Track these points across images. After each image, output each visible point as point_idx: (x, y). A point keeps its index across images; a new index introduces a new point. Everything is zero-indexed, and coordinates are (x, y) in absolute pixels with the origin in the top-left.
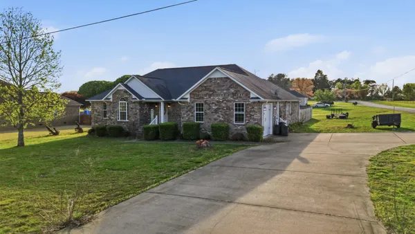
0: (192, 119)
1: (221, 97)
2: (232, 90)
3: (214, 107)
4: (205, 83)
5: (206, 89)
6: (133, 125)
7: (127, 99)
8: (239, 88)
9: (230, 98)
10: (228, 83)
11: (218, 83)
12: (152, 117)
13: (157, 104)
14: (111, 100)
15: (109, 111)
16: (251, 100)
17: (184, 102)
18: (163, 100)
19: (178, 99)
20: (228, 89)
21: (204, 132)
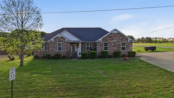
0: (102, 49)
1: (116, 41)
2: (121, 38)
3: (113, 44)
5: (110, 37)
6: (66, 53)
7: (62, 41)
8: (124, 37)
9: (120, 41)
10: (119, 35)
11: (115, 35)
12: (72, 49)
13: (74, 43)
14: (53, 42)
15: (51, 47)
16: (129, 42)
17: (99, 43)
18: (82, 42)
19: (97, 41)
20: (119, 37)
21: (108, 54)
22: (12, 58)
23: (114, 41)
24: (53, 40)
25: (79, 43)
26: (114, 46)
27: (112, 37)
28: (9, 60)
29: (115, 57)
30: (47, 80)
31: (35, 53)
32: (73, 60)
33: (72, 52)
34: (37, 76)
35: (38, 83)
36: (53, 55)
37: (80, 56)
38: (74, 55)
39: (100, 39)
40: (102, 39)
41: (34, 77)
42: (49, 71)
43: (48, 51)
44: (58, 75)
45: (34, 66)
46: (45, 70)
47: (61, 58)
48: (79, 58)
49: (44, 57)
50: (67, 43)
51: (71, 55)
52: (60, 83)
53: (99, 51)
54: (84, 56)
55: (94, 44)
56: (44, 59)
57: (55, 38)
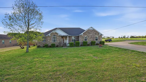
0: (83, 40)
1: (92, 35)
2: (95, 33)
3: (90, 37)
4: (87, 31)
5: (88, 32)
6: (59, 43)
7: (56, 35)
8: (96, 32)
9: (94, 35)
10: (94, 31)
11: (91, 31)
12: (62, 41)
13: (64, 37)
14: (50, 36)
15: (49, 39)
16: (100, 35)
17: (81, 36)
18: (69, 36)
19: (80, 35)
20: (94, 32)
21: (87, 44)
22: (22, 47)
23: (91, 35)
24: (50, 35)
25: (67, 37)
26: (91, 38)
27: (89, 32)
28: (20, 49)
29: (91, 45)
30: (47, 64)
31: (38, 44)
32: (63, 48)
33: (62, 43)
34: (37, 61)
35: (38, 68)
36: (50, 45)
37: (69, 45)
38: (64, 45)
39: (82, 34)
40: (83, 33)
41: (35, 61)
42: (48, 56)
43: (46, 42)
44: (56, 59)
45: (37, 52)
46: (44, 55)
47: (55, 47)
48: (68, 47)
49: (44, 47)
50: (59, 36)
51: (62, 45)
52: (60, 67)
53: (81, 41)
54: (72, 45)
55: (77, 38)
56: (44, 48)
57: (51, 34)
